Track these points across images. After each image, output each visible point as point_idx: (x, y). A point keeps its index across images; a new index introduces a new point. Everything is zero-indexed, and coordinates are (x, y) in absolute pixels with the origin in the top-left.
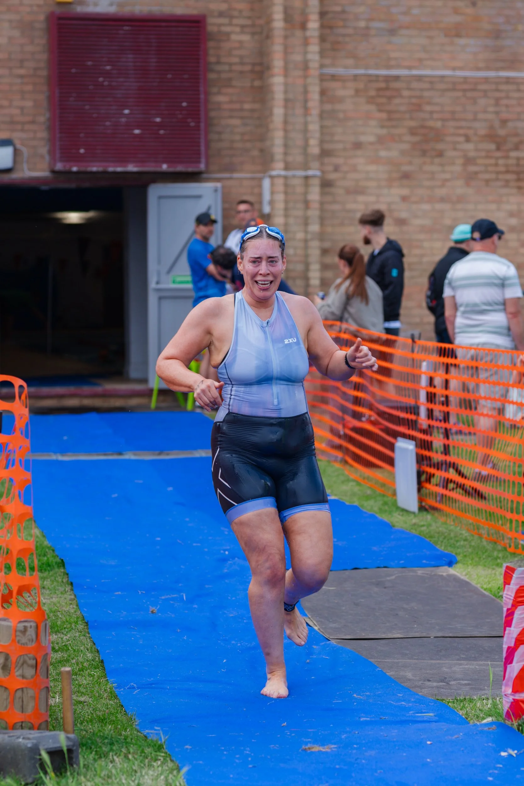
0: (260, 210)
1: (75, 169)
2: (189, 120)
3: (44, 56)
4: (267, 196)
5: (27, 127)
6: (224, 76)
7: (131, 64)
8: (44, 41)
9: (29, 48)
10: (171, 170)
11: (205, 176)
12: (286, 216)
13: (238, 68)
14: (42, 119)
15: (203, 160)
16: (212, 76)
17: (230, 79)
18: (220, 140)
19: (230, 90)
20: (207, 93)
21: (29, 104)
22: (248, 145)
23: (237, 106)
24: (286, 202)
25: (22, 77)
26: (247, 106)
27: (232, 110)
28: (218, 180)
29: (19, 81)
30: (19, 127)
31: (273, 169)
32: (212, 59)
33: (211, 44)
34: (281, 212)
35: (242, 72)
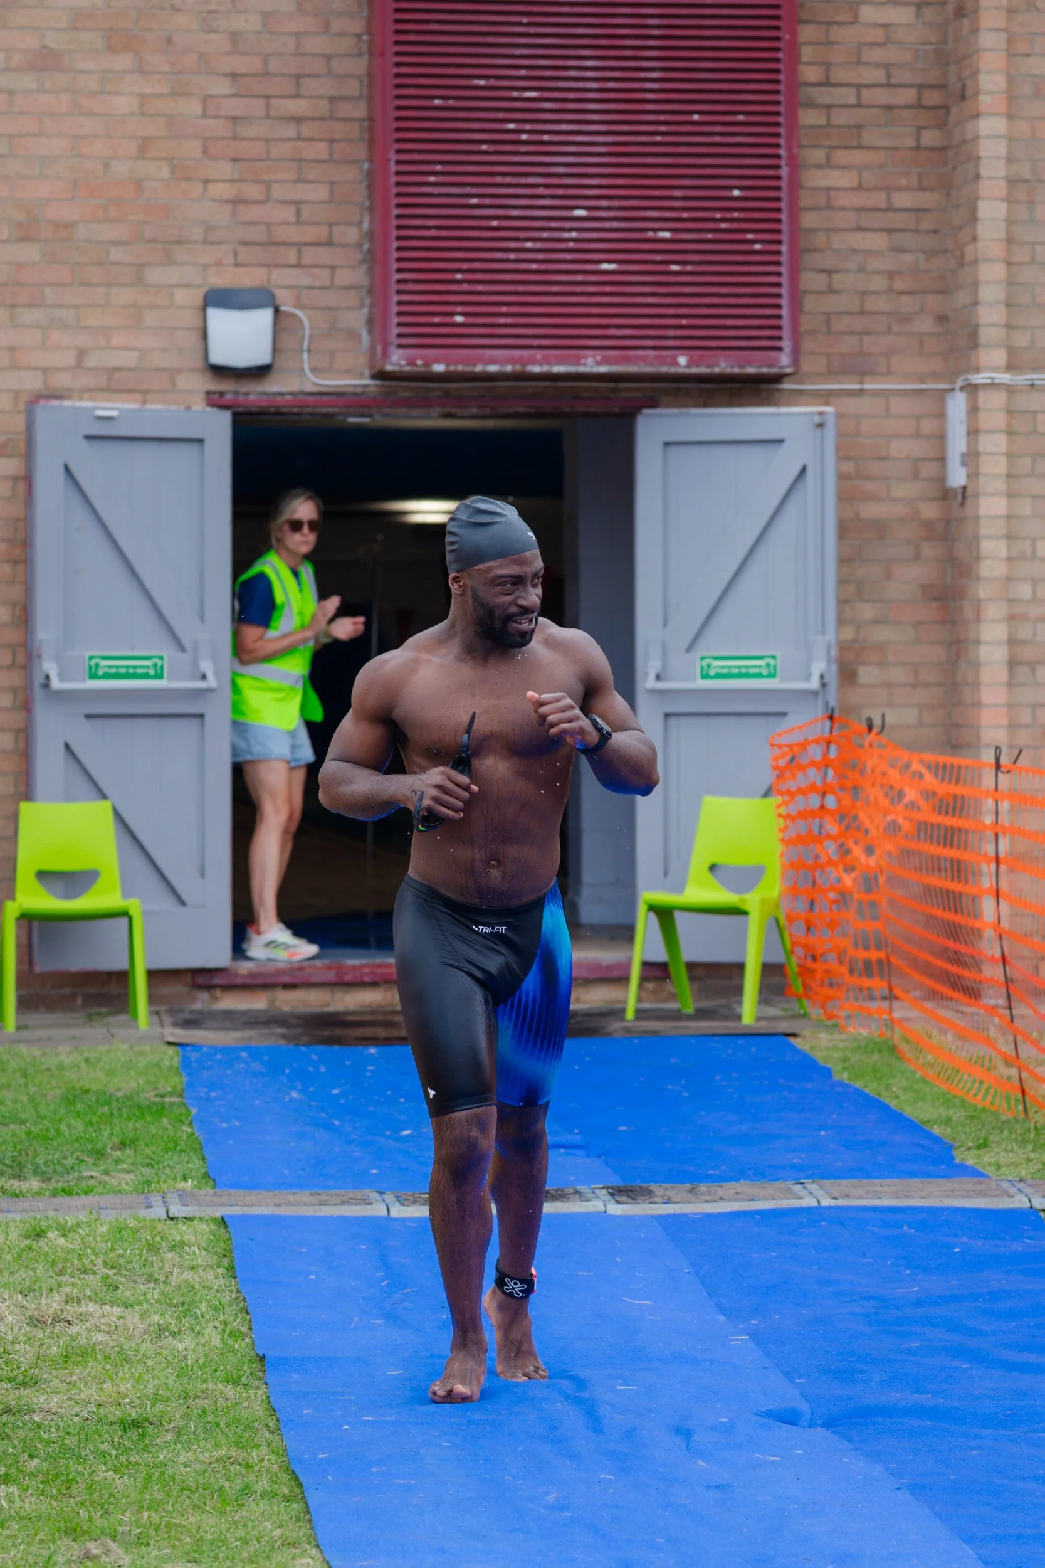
0: (942, 480)
1: (439, 368)
2: (750, 236)
3: (360, 66)
4: (957, 443)
5: (310, 255)
6: (840, 118)
7: (594, 85)
8: (357, 26)
9: (318, 44)
10: (703, 370)
11: (786, 386)
12: (1010, 496)
13: (882, 97)
14: (352, 235)
15: (786, 344)
16: (808, 118)
17: (859, 127)
18: (831, 291)
19: (857, 157)
20: (795, 165)
21: (319, 193)
22: (907, 304)
23: (880, 199)
24: (1009, 455)
25: (298, 120)
26: (902, 200)
27: (860, 210)
28: (826, 397)
29: (291, 131)
30: (292, 255)
31: (977, 370)
32: (810, 74)
33: (806, 32)
34: (1001, 485)
35: (890, 108)
